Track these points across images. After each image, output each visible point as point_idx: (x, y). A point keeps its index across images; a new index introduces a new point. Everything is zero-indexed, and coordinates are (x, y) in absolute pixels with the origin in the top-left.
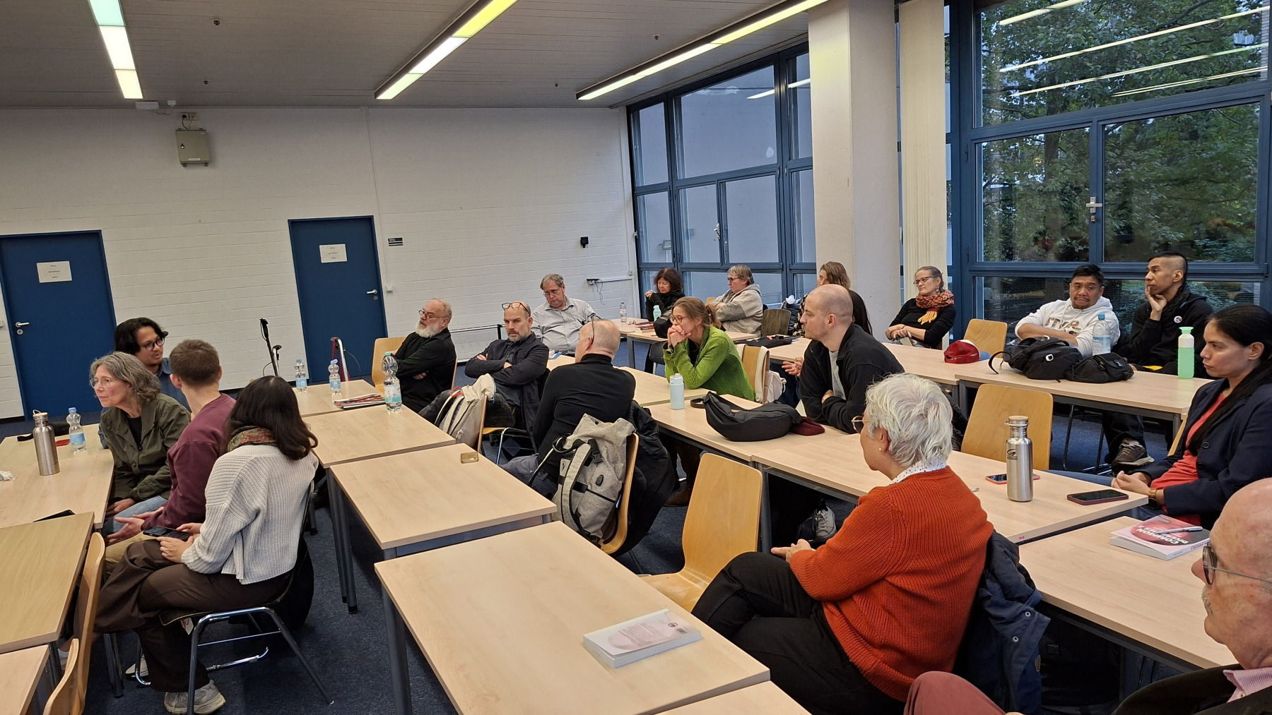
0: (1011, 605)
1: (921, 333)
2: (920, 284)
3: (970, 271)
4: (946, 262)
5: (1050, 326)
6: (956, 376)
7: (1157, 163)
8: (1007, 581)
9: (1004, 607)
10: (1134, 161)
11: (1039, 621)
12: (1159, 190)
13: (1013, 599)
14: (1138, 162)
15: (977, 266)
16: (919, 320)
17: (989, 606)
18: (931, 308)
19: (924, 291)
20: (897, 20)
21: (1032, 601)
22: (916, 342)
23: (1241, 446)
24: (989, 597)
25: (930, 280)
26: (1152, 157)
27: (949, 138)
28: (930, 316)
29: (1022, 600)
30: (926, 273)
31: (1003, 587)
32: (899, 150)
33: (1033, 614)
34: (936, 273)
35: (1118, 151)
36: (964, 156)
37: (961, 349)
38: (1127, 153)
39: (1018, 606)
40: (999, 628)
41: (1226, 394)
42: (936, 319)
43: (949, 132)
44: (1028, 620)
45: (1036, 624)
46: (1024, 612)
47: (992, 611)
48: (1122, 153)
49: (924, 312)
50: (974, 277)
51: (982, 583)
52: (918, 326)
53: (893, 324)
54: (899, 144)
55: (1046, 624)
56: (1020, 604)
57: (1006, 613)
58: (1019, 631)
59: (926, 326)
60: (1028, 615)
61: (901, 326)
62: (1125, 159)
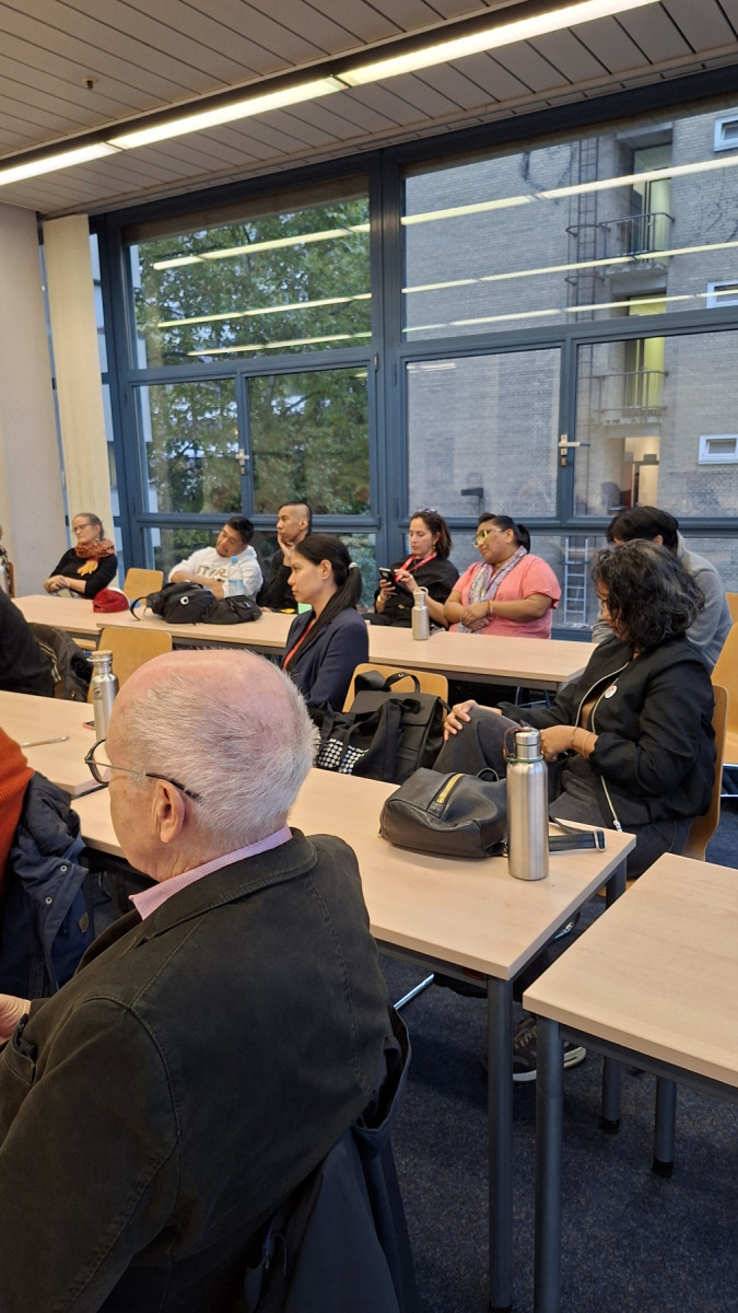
0: (45, 861)
1: (81, 584)
2: (78, 531)
3: (138, 522)
4: (110, 510)
5: (200, 574)
6: (98, 625)
7: (329, 440)
8: (43, 834)
9: (36, 865)
10: (311, 436)
11: (76, 873)
12: (333, 465)
13: (50, 854)
14: (315, 438)
15: (147, 518)
16: (79, 571)
17: (20, 867)
18: (91, 558)
19: (83, 540)
20: (41, 241)
21: (71, 853)
22: (76, 594)
23: (321, 670)
24: (19, 857)
25: (88, 528)
26: (326, 435)
27: (105, 378)
28: (89, 567)
29: (59, 853)
30: (84, 521)
31: (37, 842)
32: (54, 387)
33: (69, 866)
34: (95, 521)
35: (297, 426)
36: (122, 398)
37: (110, 598)
38: (307, 429)
39: (55, 860)
40: (31, 891)
41: (313, 622)
42: (97, 569)
43: (106, 371)
44: (64, 875)
45: (72, 878)
46: (59, 867)
47: (22, 873)
48: (301, 428)
49: (83, 561)
50: (142, 528)
51: (15, 843)
52: (78, 577)
53: (54, 574)
54: (54, 380)
55: (82, 877)
56: (55, 859)
57: (37, 873)
58: (53, 890)
59: (86, 577)
60: (64, 869)
61: (58, 577)
62: (304, 434)
